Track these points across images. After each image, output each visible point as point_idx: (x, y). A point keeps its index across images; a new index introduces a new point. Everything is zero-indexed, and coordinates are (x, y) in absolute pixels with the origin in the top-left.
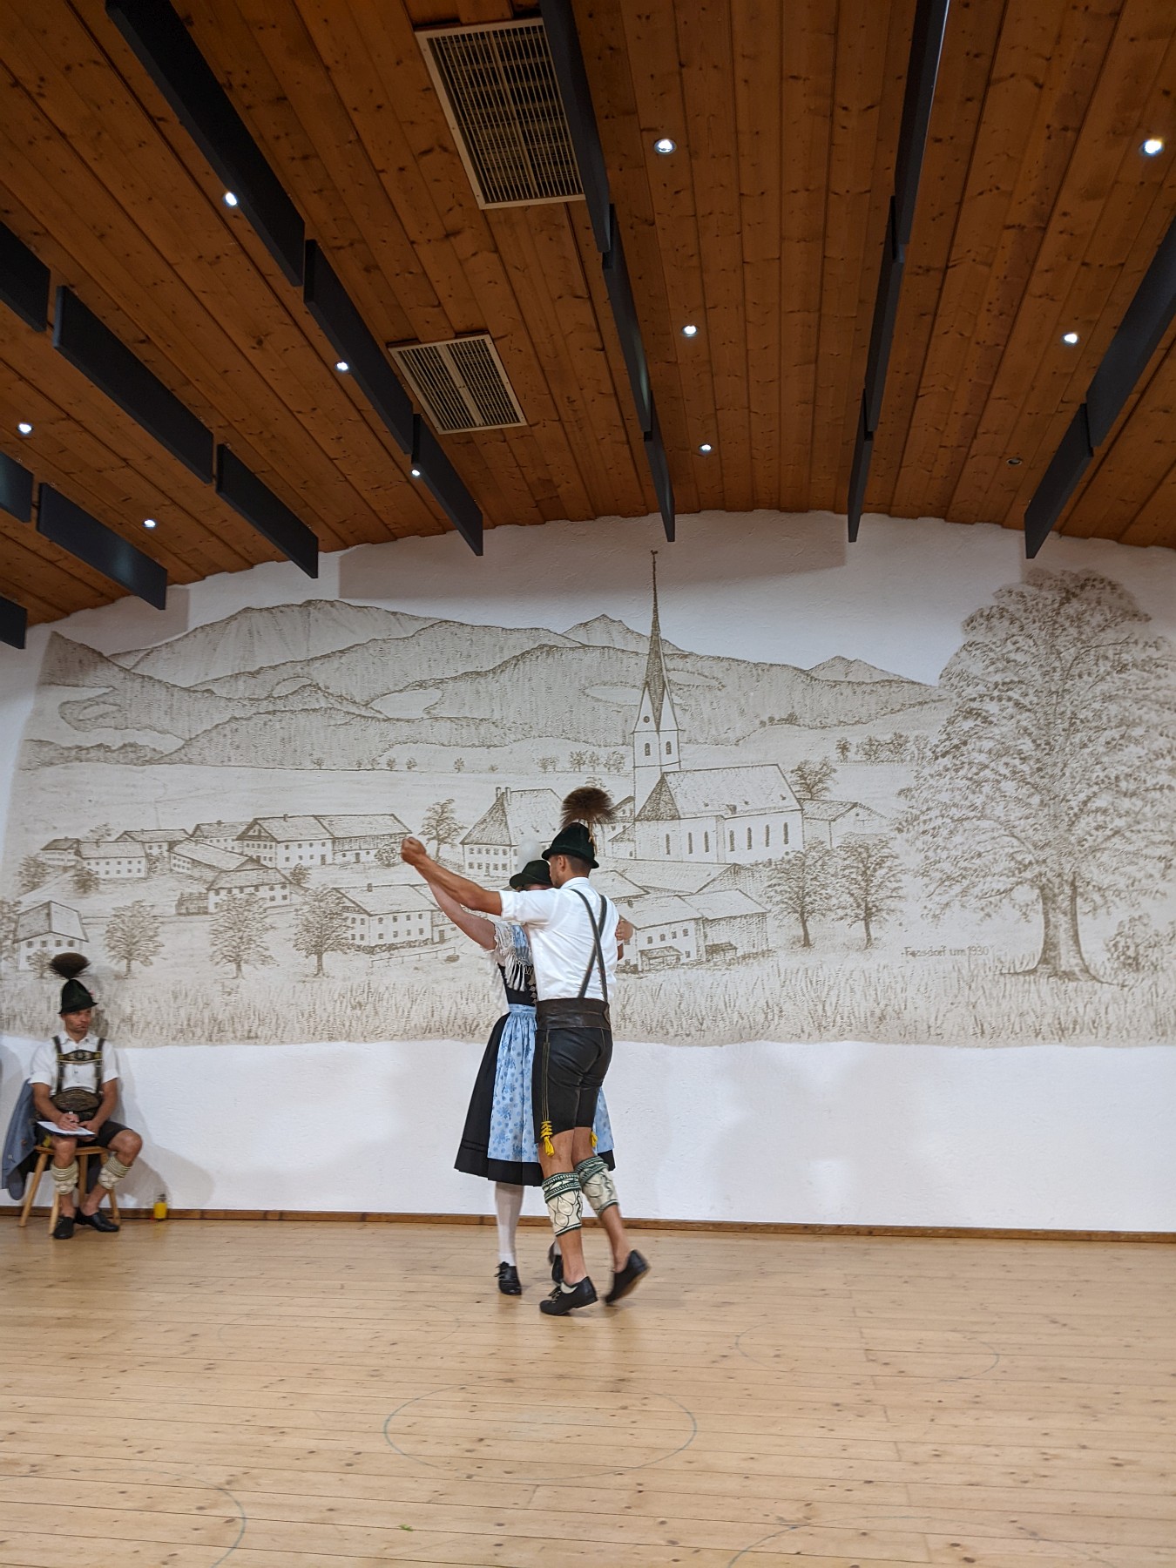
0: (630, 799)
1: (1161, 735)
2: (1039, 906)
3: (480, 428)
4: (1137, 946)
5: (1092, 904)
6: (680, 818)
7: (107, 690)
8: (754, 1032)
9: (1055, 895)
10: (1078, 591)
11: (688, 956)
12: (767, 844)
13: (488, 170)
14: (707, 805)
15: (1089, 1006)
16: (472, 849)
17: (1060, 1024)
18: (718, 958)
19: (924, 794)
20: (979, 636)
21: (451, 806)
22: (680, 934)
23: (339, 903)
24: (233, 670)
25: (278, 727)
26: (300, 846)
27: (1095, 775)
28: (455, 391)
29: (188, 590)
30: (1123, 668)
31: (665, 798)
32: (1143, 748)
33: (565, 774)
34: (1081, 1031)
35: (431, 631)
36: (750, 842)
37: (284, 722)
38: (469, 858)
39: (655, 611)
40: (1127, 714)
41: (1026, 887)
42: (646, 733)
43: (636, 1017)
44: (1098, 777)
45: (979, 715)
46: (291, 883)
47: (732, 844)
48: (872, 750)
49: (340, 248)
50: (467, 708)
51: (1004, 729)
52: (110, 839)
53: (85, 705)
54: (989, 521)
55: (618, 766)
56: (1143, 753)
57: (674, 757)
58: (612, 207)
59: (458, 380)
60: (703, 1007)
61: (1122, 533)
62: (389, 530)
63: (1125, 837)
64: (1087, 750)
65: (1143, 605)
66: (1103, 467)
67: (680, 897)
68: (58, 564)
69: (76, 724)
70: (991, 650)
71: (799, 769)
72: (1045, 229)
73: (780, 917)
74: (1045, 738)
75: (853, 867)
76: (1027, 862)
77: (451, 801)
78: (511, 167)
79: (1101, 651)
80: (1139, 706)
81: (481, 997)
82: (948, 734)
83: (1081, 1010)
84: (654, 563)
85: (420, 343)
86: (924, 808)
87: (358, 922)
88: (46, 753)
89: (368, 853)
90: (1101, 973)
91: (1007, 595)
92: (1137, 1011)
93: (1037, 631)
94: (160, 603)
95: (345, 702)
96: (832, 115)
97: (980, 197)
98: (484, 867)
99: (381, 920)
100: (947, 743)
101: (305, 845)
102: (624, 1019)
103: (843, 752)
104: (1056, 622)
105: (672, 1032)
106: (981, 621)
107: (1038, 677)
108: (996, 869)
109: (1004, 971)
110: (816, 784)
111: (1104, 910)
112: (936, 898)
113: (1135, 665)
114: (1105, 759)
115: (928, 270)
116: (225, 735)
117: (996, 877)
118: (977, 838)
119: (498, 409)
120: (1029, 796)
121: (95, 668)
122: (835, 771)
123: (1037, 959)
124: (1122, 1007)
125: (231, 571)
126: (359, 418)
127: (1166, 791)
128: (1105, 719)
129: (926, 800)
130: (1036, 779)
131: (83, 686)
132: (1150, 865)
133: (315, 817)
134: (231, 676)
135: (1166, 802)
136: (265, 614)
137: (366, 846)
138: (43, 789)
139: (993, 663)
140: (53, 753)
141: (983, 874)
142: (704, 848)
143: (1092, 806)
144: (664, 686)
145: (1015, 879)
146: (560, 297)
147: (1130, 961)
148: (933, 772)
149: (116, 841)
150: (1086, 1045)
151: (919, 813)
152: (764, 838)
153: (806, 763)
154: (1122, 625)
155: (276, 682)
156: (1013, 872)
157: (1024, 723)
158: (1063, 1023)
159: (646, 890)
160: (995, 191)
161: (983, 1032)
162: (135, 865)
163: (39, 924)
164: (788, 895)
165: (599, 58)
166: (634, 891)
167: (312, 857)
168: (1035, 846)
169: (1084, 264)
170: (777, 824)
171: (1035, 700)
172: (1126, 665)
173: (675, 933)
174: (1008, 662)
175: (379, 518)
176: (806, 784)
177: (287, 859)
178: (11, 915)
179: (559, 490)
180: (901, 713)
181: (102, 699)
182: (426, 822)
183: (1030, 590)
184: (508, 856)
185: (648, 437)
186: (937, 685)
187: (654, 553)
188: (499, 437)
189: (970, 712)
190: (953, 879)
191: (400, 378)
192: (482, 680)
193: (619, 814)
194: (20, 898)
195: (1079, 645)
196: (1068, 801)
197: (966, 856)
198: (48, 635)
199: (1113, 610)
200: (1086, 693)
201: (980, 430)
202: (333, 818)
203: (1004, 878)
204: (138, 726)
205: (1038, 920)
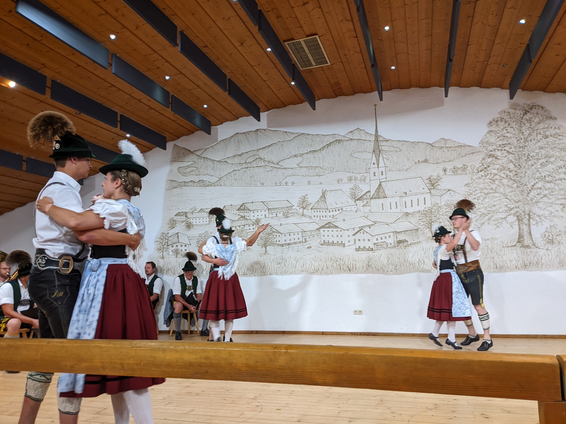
0: (369, 192)
1: (561, 160)
2: (517, 223)
3: (314, 67)
4: (553, 235)
5: (536, 221)
6: (387, 197)
7: (193, 163)
8: (414, 269)
9: (522, 219)
10: (529, 110)
11: (391, 245)
12: (418, 205)
14: (396, 192)
15: (535, 257)
16: (314, 211)
17: (525, 264)
18: (401, 245)
19: (474, 185)
20: (494, 128)
21: (307, 197)
22: (388, 237)
23: (271, 231)
24: (233, 154)
25: (249, 173)
26: (258, 212)
27: (537, 175)
28: (306, 55)
29: (217, 128)
30: (547, 137)
31: (381, 190)
32: (554, 165)
33: (345, 184)
34: (533, 266)
35: (298, 137)
36: (412, 205)
37: (250, 171)
38: (314, 214)
39: (376, 126)
40: (548, 153)
41: (512, 216)
42: (374, 168)
43: (373, 265)
44: (538, 176)
45: (494, 156)
46: (255, 224)
47: (405, 205)
48: (455, 170)
50: (311, 163)
51: (503, 161)
52: (196, 211)
53: (186, 168)
54: (496, 87)
55: (364, 180)
56: (554, 167)
57: (384, 176)
59: (307, 51)
60: (396, 262)
61: (546, 88)
62: (283, 103)
63: (548, 197)
64: (533, 167)
65: (554, 114)
66: (537, 66)
67: (387, 224)
68: (176, 121)
69: (183, 174)
70: (498, 133)
71: (429, 178)
73: (423, 230)
74: (518, 163)
75: (449, 212)
76: (512, 207)
77: (307, 195)
79: (538, 131)
80: (553, 150)
81: (319, 260)
82: (482, 164)
83: (532, 259)
84: (375, 109)
85: (295, 40)
86: (474, 190)
87: (278, 236)
88: (175, 184)
89: (280, 213)
90: (540, 245)
91: (503, 113)
93: (515, 125)
94: (209, 134)
95: (270, 163)
98: (319, 217)
99: (285, 235)
100: (482, 167)
102: (369, 266)
103: (444, 172)
104: (522, 122)
105: (386, 270)
106: (494, 123)
107: (515, 142)
108: (500, 210)
109: (504, 246)
110: (435, 183)
111: (540, 223)
112: (479, 221)
113: (551, 136)
114: (540, 170)
115: (470, 2)
116: (232, 176)
117: (501, 213)
118: (494, 200)
119: (321, 60)
120: (513, 184)
121: (189, 156)
122: (442, 178)
123: (516, 241)
124: (547, 258)
125: (231, 121)
126: (274, 66)
127: (563, 180)
128: (540, 156)
129: (475, 187)
130: (515, 178)
131: (185, 162)
132: (557, 207)
133: (262, 202)
134: (233, 156)
135: (563, 184)
136: (243, 134)
137: (279, 211)
138: (174, 196)
139: (499, 138)
140: (176, 184)
141: (496, 212)
142: (396, 207)
143: (536, 187)
144: (380, 152)
145: (507, 214)
146: (342, 21)
147: (550, 241)
148: (477, 177)
149: (198, 212)
150: (534, 271)
151: (472, 192)
152: (417, 203)
153: (432, 176)
154: (546, 122)
155: (247, 157)
156: (507, 211)
157: (510, 159)
158: (526, 263)
159: (375, 223)
161: (496, 267)
162: (205, 220)
163: (175, 240)
164: (426, 222)
166: (371, 223)
167: (262, 215)
168: (515, 202)
170: (421, 198)
171: (514, 150)
172: (548, 136)
173: (386, 237)
174: (504, 137)
175: (281, 100)
176: (431, 183)
177: (254, 216)
178: (166, 237)
179: (342, 86)
180: (465, 157)
181: (191, 166)
182: (299, 202)
183: (512, 111)
184: (327, 213)
185: (373, 66)
186: (478, 146)
187: (375, 105)
188: (321, 69)
189: (490, 155)
190: (485, 214)
191: (288, 52)
192: (316, 153)
193: (365, 197)
194: (169, 232)
195: (530, 130)
196: (527, 185)
197: (490, 206)
198: (173, 145)
199: (543, 116)
200: (533, 147)
201: (491, 55)
202: (268, 202)
203: (503, 213)
204: (203, 174)
205: (516, 228)
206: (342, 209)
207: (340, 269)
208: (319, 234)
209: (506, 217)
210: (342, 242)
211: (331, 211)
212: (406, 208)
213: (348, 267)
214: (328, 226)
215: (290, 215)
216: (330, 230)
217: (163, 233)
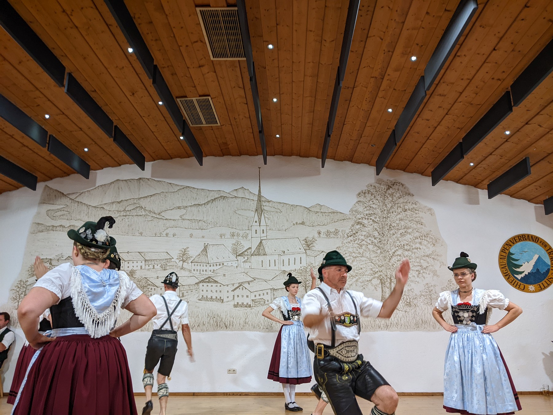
0: (250, 248)
1: (417, 232)
2: (380, 286)
3: (204, 125)
4: (410, 299)
6: (266, 255)
7: (65, 206)
9: (385, 282)
10: (392, 186)
12: (295, 265)
13: (215, 48)
14: (275, 251)
15: (395, 318)
16: (195, 265)
17: (386, 324)
19: (344, 249)
20: (362, 199)
21: (188, 250)
22: (265, 294)
23: (146, 283)
24: (111, 201)
25: (127, 221)
26: (133, 262)
27: (397, 244)
28: (197, 113)
29: (97, 173)
30: (406, 211)
31: (262, 248)
33: (228, 239)
34: (393, 326)
35: (183, 190)
36: (289, 263)
37: (129, 219)
38: (194, 267)
39: (260, 187)
40: (407, 225)
41: (376, 279)
42: (256, 226)
43: (250, 322)
45: (361, 224)
47: (283, 264)
48: (328, 234)
49: (164, 68)
50: (195, 216)
51: (369, 228)
52: (63, 259)
53: (56, 211)
54: (365, 163)
55: (246, 237)
56: (411, 237)
57: (265, 234)
58: (253, 63)
59: (198, 110)
61: (405, 169)
62: (170, 156)
64: (395, 236)
65: (412, 191)
66: (399, 149)
67: (266, 281)
68: (51, 162)
69: (52, 217)
70: (365, 203)
71: (305, 239)
72: (383, 79)
74: (382, 232)
76: (376, 271)
77: (188, 248)
78: (222, 48)
79: (399, 205)
80: (410, 222)
81: (196, 316)
82: (352, 230)
83: (393, 320)
84: (260, 171)
85: (187, 98)
87: (153, 289)
88: (41, 228)
89: (157, 266)
91: (370, 186)
92: (410, 321)
93: (379, 198)
94: (87, 177)
95: (151, 213)
96: (321, 42)
97: (364, 69)
98: (199, 271)
100: (351, 232)
101: (135, 262)
102: (246, 323)
103: (319, 234)
104: (385, 195)
105: (262, 327)
106: (362, 194)
107: (379, 212)
108: (366, 273)
110: (311, 245)
113: (409, 210)
114: (400, 239)
115: (348, 88)
117: (367, 276)
118: (361, 263)
119: (211, 119)
120: (377, 250)
121: (61, 199)
122: (316, 240)
124: (406, 319)
125: (112, 167)
126: (164, 119)
127: (418, 249)
128: (400, 226)
129: (345, 251)
131: (56, 204)
132: (414, 273)
133: (139, 252)
134: (111, 203)
135: (419, 253)
136: (124, 182)
137: (157, 263)
138: (39, 241)
139: (366, 208)
140: (43, 228)
141: (363, 275)
142: (274, 265)
143: (396, 253)
144: (262, 211)
145: (373, 277)
146: (234, 87)
147: (408, 303)
148: (348, 242)
149: (65, 260)
150: (394, 331)
152: (294, 262)
153: (307, 237)
154: (405, 197)
155: (127, 205)
156: (372, 274)
157: (375, 227)
159: (254, 279)
160: (368, 67)
165: (252, 20)
166: (250, 279)
167: (137, 266)
168: (379, 266)
169: (394, 89)
170: (298, 257)
171: (379, 220)
172: (406, 209)
174: (370, 207)
175: (168, 153)
176: (307, 244)
177: (128, 267)
178: (24, 285)
179: (229, 146)
180: (337, 222)
181: (62, 209)
182: (179, 255)
183: (377, 185)
184: (207, 267)
185: (260, 132)
186: (348, 214)
187: (259, 168)
188: (211, 129)
189: (359, 223)
190: (353, 276)
191: (179, 108)
192: (200, 207)
193: (246, 253)
194: (28, 280)
195: (392, 203)
196: (389, 252)
197: (357, 269)
198: (44, 186)
199: (403, 192)
200: (394, 218)
201: (363, 135)
202: (145, 253)
203: (369, 276)
204: (75, 219)
205: (380, 290)
206: (223, 264)
207: (217, 325)
208: (198, 289)
209: (371, 280)
210: (220, 297)
211: (212, 266)
212: (283, 266)
213: (225, 324)
214: (207, 280)
215: (168, 268)
216: (210, 284)
217: (21, 281)
